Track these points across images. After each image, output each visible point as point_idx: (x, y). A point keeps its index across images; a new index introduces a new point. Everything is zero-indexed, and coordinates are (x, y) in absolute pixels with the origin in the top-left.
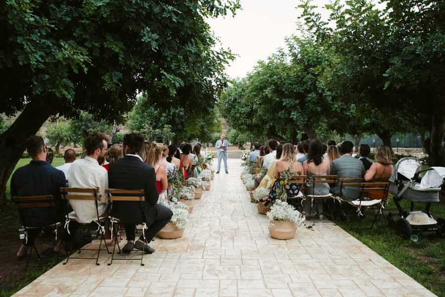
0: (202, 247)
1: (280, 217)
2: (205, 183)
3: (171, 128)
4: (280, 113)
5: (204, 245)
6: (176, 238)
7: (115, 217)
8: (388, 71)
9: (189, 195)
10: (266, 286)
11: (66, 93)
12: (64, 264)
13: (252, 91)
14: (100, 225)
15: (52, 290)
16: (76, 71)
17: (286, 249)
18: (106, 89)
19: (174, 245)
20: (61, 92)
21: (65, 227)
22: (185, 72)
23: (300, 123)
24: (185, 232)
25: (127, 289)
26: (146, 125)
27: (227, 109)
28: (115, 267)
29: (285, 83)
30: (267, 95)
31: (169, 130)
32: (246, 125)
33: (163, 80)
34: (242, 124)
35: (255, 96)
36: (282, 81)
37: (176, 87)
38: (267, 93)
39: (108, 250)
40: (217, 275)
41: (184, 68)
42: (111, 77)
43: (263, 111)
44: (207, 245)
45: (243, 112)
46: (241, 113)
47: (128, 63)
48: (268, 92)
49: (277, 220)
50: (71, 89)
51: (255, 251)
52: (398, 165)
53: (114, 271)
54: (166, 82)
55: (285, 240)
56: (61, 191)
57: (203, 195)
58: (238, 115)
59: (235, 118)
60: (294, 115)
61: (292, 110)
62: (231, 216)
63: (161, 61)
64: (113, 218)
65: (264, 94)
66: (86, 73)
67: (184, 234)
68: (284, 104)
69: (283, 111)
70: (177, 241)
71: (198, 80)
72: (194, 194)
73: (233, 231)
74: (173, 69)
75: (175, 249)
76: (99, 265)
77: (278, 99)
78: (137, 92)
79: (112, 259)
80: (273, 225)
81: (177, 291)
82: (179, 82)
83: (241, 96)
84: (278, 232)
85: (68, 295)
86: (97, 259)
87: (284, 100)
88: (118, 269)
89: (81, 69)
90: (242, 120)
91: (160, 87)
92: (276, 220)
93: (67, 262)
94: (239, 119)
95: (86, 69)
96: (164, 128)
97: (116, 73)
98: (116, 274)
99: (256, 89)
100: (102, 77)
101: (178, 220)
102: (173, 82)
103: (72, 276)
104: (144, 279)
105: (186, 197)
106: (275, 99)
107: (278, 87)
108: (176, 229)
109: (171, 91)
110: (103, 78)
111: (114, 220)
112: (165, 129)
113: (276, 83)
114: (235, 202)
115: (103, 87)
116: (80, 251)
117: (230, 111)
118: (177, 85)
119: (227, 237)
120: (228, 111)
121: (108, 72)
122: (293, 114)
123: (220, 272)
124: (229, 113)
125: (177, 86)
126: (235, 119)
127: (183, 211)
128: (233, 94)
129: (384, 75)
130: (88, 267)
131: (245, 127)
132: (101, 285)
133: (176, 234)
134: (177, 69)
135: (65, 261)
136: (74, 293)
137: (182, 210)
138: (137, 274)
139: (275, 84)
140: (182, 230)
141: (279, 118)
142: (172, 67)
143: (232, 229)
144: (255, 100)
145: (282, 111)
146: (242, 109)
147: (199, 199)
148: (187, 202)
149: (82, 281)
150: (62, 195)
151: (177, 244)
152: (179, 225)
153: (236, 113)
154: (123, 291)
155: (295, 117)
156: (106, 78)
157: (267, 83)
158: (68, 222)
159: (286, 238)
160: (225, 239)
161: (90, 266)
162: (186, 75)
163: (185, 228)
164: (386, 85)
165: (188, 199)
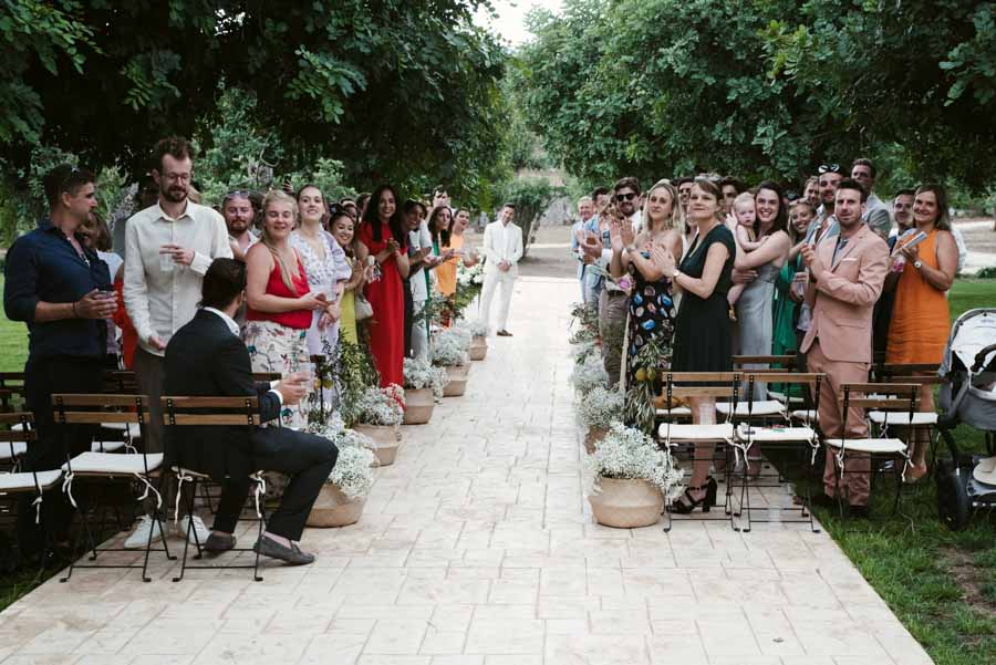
0: (409, 543)
1: (616, 469)
2: (441, 376)
3: (341, 171)
4: (719, 127)
5: (413, 539)
6: (341, 526)
7: (186, 468)
8: (955, 53)
9: (384, 411)
10: (537, 614)
11: (23, 126)
12: (64, 580)
13: (621, 51)
14: (149, 485)
15: (53, 625)
16: (52, 68)
17: (623, 549)
18: (136, 107)
19: (336, 540)
20: (12, 127)
21: (64, 490)
22: (370, 45)
23: (786, 164)
24: (365, 510)
25: (222, 622)
26: (252, 160)
27: (546, 103)
28: (188, 585)
29: (734, 24)
30: (670, 68)
31: (335, 178)
32: (614, 162)
33: (301, 76)
34: (599, 157)
35: (632, 67)
36: (725, 15)
37: (341, 92)
38: (670, 59)
39: (166, 550)
40: (431, 597)
41: (365, 32)
42: (148, 70)
43: (664, 119)
44: (421, 540)
45: (600, 114)
46: (592, 118)
47: (195, 22)
48: (676, 55)
49: (610, 476)
50: (34, 110)
51: (541, 552)
52: (957, 327)
53: (187, 592)
54: (312, 81)
55: (630, 528)
56: (55, 403)
57: (437, 412)
58: (584, 124)
59: (575, 133)
60: (764, 135)
61: (760, 117)
62: (506, 472)
63: (296, 13)
64: (183, 472)
65: (660, 62)
66: (80, 70)
67: (363, 517)
68: (732, 97)
69: (730, 123)
70: (344, 533)
71: (409, 63)
72: (401, 410)
73: (500, 510)
74: (332, 37)
75: (338, 548)
76: (148, 580)
77: (710, 80)
78: (221, 85)
79: (184, 568)
80: (599, 489)
81: (336, 624)
82: (350, 77)
83: (594, 56)
84: (610, 508)
85: (91, 633)
86: (145, 568)
87: (732, 82)
88: (196, 589)
89: (64, 60)
90: (599, 144)
91: (294, 95)
92: (605, 476)
93: (70, 575)
94: (588, 138)
95: (79, 61)
96: (317, 170)
97: (161, 54)
98: (193, 597)
99: (636, 45)
100: (120, 69)
101: (347, 477)
102: (332, 82)
103: (90, 602)
104: (261, 604)
105: (377, 416)
106: (701, 81)
107: (713, 34)
108: (342, 499)
109: (328, 107)
110: (123, 73)
111: (186, 475)
112: (320, 174)
113: (706, 20)
114: (532, 432)
115: (127, 101)
116: (96, 555)
117: (555, 110)
118: (347, 88)
119: (481, 522)
120: (551, 108)
121: (138, 52)
122: (761, 131)
123: (439, 591)
124: (554, 117)
125: (344, 91)
126: (575, 138)
127: (361, 452)
128: (567, 47)
129: (944, 65)
130: (122, 585)
131: (611, 169)
132: (163, 615)
133: (342, 513)
134: (345, 36)
135: (63, 574)
136: (103, 630)
137: (357, 451)
138: (243, 597)
139: (702, 27)
140: (359, 503)
141: (719, 144)
142: (328, 33)
143: (498, 504)
144: (632, 83)
145: (724, 120)
146: (599, 102)
147: (425, 423)
148: (380, 431)
149: (116, 611)
150: (57, 413)
151: (345, 537)
152: (350, 490)
153: (576, 118)
154: (213, 625)
155: (768, 142)
156: (134, 71)
157: (671, 21)
158: (71, 477)
159: (631, 523)
160: (471, 525)
161: (128, 583)
162: (371, 55)
163: (366, 500)
164: (954, 92)
165: (383, 424)
